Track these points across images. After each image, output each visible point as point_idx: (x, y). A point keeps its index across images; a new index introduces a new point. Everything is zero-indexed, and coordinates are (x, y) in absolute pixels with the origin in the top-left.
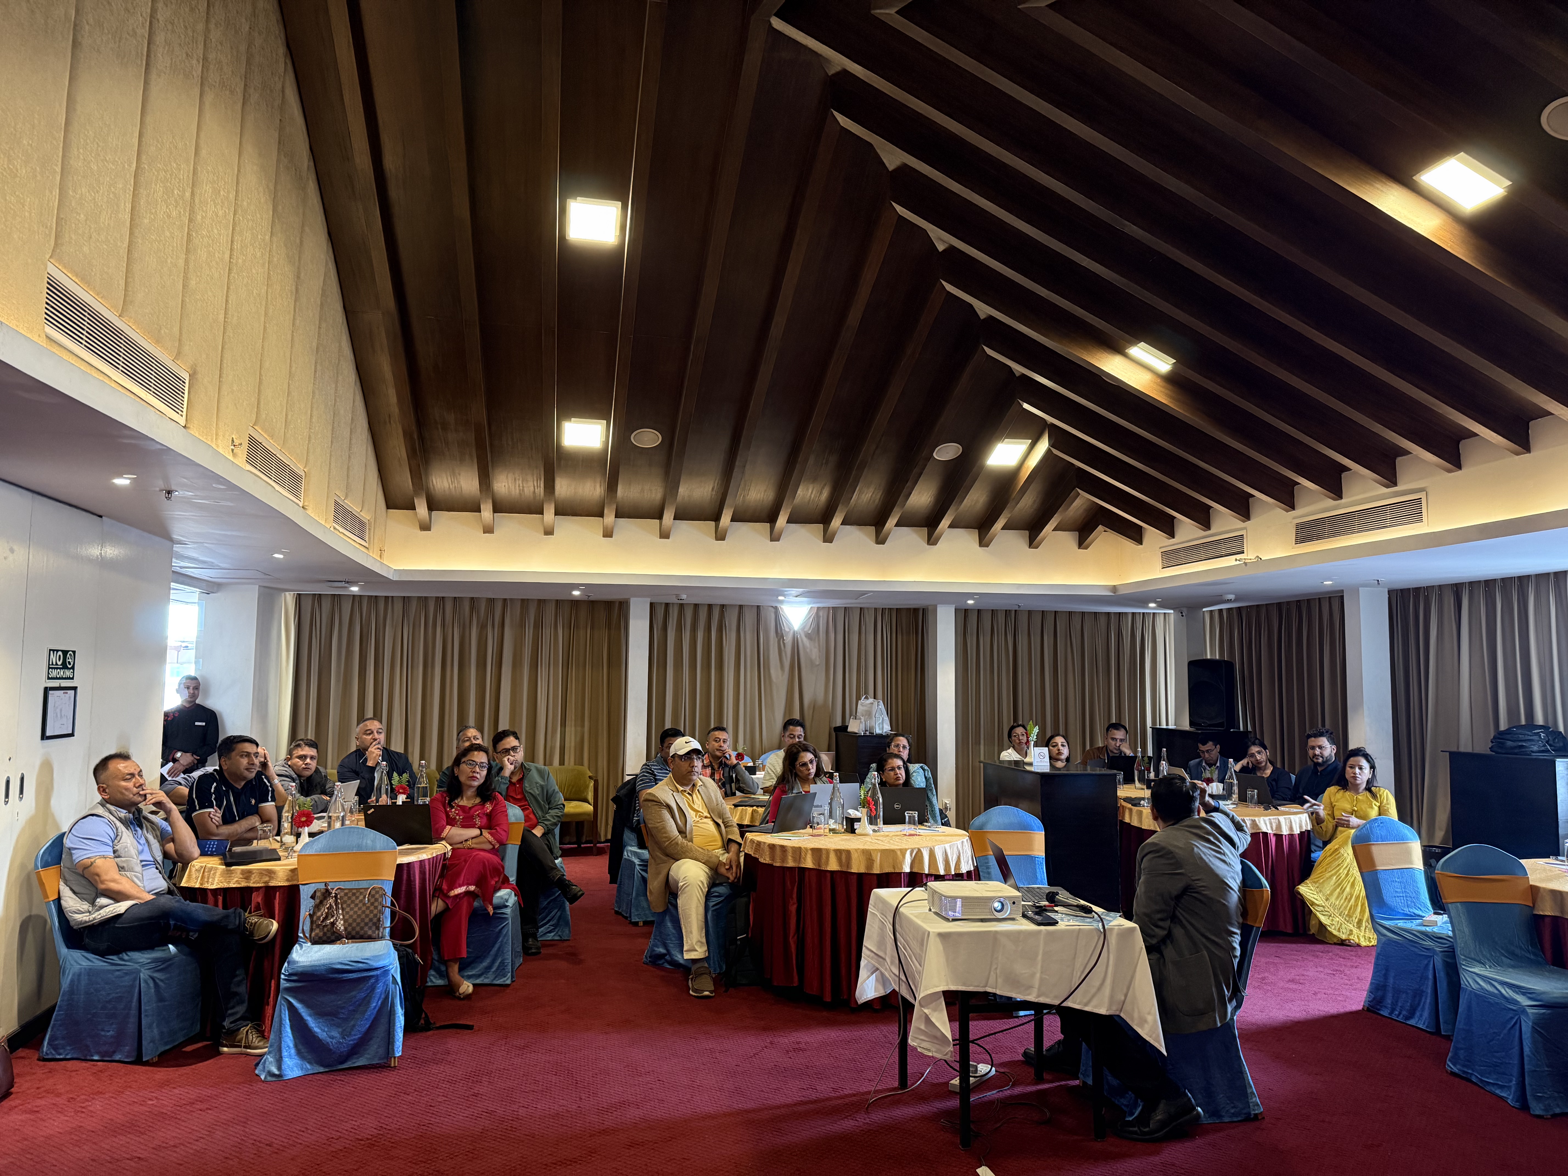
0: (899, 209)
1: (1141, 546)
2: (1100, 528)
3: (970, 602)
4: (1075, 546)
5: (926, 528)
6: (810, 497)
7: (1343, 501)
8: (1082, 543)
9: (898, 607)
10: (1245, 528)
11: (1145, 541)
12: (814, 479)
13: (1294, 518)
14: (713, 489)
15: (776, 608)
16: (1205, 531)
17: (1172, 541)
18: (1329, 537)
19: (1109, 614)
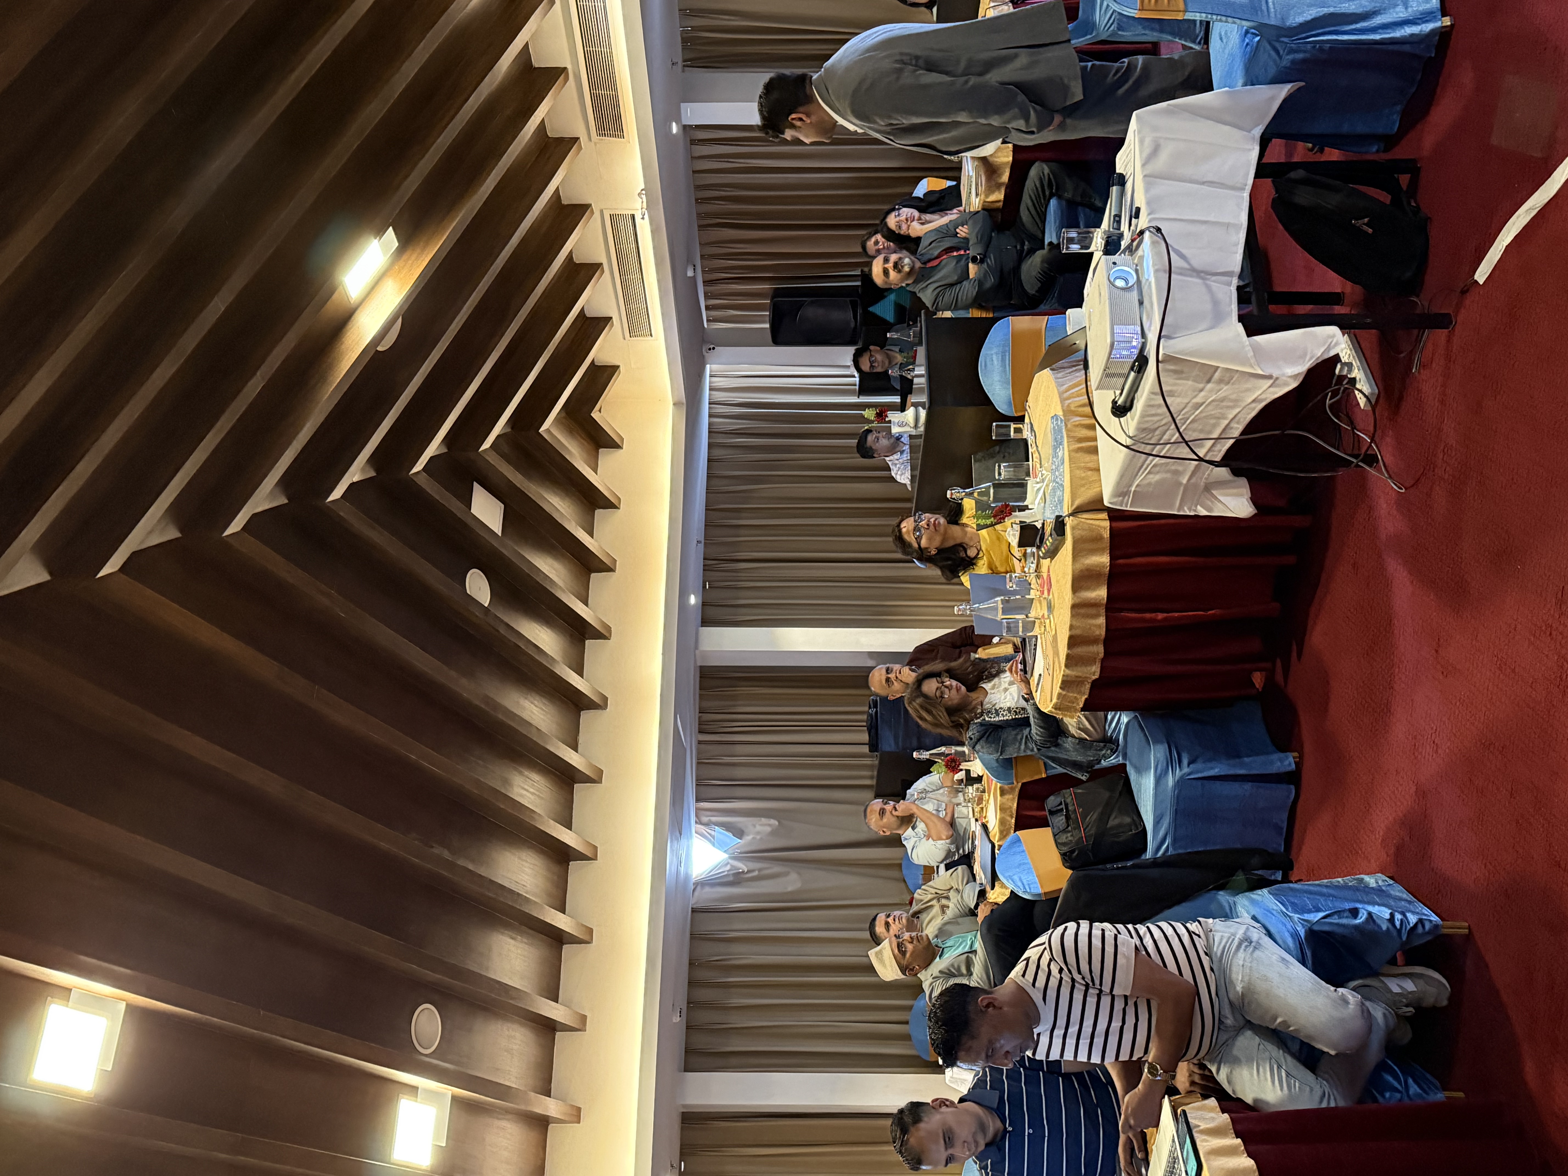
0: (109, 568)
1: (621, 368)
2: (595, 415)
3: (693, 600)
4: (620, 451)
5: (587, 642)
6: (533, 794)
7: (569, 67)
8: (614, 445)
9: (697, 711)
10: (602, 211)
11: (615, 362)
12: (506, 782)
13: (590, 139)
14: (512, 938)
15: (696, 884)
16: (603, 272)
17: (615, 320)
18: (616, 90)
19: (711, 446)
